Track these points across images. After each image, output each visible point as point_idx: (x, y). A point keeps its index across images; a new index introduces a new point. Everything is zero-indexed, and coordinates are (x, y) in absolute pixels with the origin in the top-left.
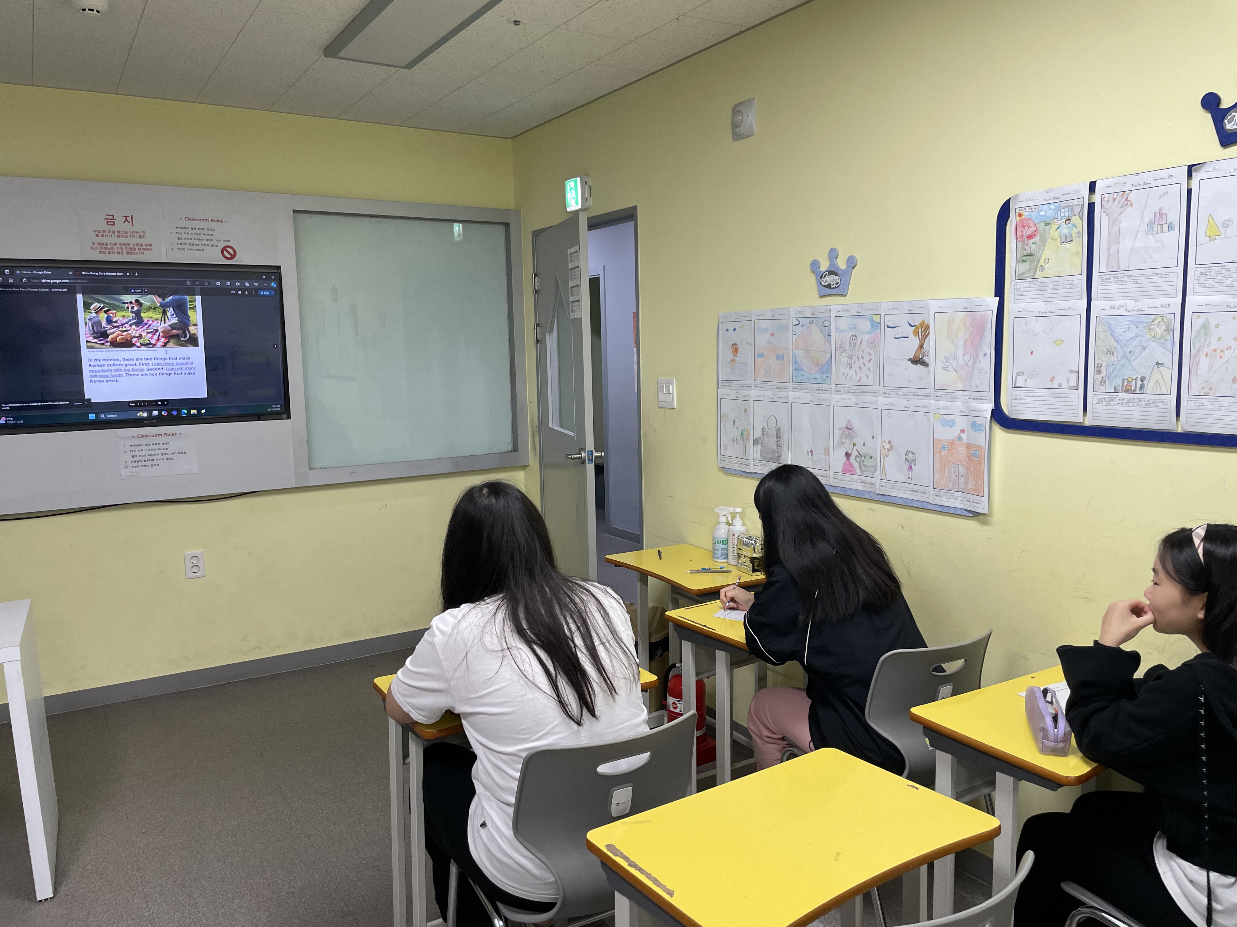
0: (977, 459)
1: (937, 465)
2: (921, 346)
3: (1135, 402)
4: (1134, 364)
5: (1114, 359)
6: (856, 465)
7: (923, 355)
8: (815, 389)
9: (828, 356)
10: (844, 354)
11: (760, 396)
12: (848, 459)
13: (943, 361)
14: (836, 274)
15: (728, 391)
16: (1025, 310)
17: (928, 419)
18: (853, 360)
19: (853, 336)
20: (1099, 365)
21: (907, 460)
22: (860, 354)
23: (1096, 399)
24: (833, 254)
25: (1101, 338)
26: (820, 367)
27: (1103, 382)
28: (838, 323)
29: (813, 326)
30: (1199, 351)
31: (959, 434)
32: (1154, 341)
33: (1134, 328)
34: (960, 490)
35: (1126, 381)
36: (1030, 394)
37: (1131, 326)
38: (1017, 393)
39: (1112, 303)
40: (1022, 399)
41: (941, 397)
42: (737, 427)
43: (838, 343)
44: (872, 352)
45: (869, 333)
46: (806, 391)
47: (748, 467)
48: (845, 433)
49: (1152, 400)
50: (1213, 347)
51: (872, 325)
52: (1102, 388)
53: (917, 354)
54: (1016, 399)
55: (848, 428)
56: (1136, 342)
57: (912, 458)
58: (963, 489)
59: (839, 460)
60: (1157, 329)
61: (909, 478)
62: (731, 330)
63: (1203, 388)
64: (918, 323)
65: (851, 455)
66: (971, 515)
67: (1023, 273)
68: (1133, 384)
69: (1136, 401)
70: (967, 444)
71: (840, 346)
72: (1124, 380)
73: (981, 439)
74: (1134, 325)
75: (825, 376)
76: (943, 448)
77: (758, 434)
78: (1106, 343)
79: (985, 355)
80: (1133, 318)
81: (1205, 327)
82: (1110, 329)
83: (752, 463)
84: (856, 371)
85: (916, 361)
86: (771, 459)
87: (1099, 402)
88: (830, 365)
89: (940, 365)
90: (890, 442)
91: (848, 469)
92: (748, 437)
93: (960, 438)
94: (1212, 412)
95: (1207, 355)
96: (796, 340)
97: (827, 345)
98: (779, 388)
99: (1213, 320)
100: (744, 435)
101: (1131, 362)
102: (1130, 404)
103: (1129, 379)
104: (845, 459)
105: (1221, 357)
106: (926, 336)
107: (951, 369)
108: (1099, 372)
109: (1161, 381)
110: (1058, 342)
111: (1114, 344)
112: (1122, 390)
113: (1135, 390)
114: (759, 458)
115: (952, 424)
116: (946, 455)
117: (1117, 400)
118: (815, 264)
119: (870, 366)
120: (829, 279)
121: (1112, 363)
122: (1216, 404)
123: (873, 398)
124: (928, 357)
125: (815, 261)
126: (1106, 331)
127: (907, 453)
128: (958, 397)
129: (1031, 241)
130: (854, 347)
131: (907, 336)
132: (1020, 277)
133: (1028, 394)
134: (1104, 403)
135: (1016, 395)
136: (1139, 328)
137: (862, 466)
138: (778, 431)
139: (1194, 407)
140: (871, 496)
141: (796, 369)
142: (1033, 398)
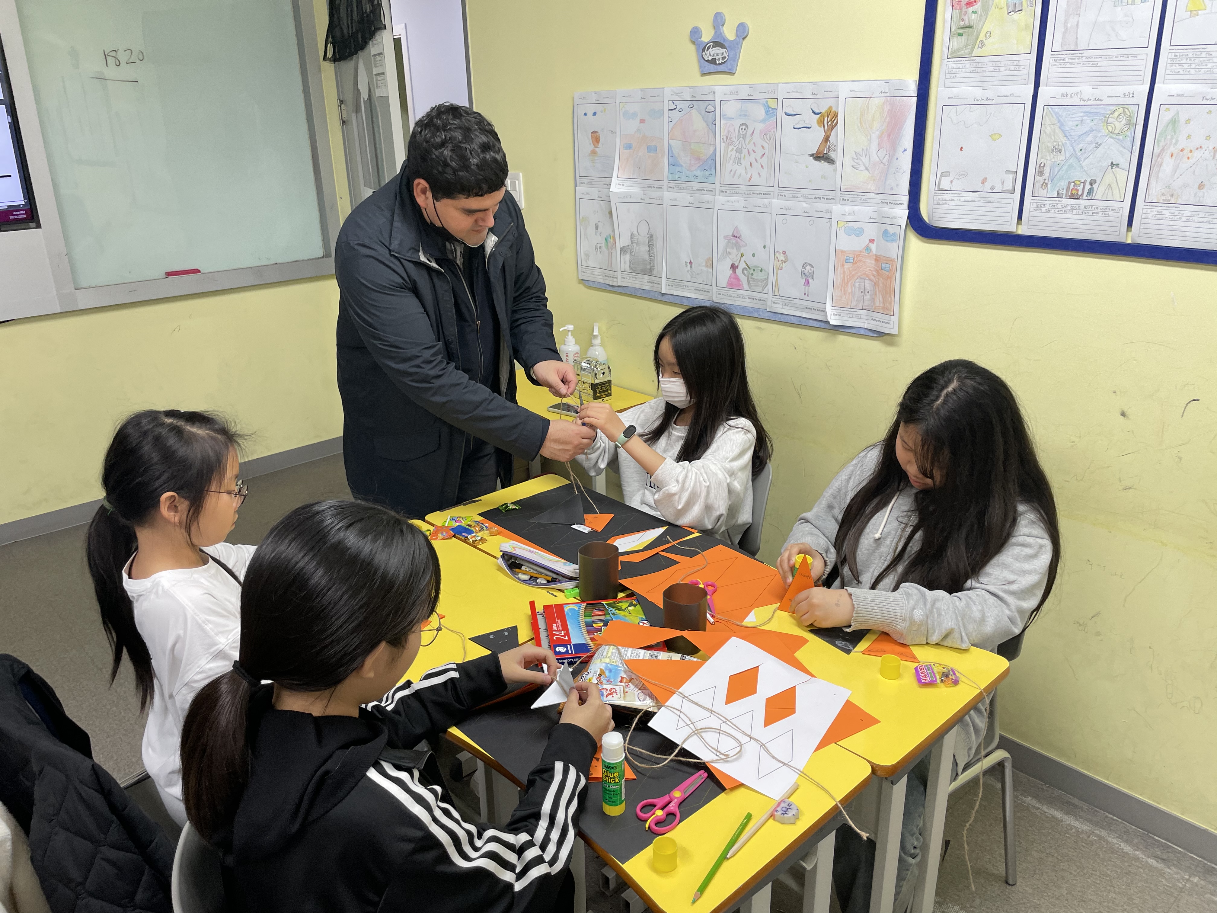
0: (887, 273)
1: (839, 280)
2: (827, 139)
3: (1080, 209)
4: (1084, 164)
5: (1061, 157)
6: (743, 279)
7: (829, 150)
8: (695, 189)
9: (712, 149)
10: (731, 147)
12: (734, 272)
13: (853, 158)
14: (723, 46)
15: (587, 190)
16: (957, 97)
17: (832, 227)
18: (743, 155)
19: (742, 124)
20: (1042, 165)
21: (803, 273)
22: (751, 147)
23: (1035, 205)
24: (718, 20)
25: (1048, 132)
26: (701, 163)
27: (1044, 184)
28: (724, 108)
29: (693, 111)
30: (1163, 150)
31: (868, 244)
32: (1111, 137)
33: (1089, 121)
34: (864, 308)
35: (1073, 184)
36: (956, 199)
37: (1084, 118)
38: (940, 197)
39: (1064, 90)
40: (945, 204)
41: (848, 200)
42: (600, 234)
43: (724, 133)
44: (766, 145)
45: (762, 121)
46: (685, 191)
47: (615, 280)
48: (731, 241)
49: (1101, 207)
50: (1180, 147)
51: (767, 112)
52: (1043, 193)
53: (821, 149)
54: (938, 204)
55: (734, 236)
56: (1090, 138)
57: (810, 271)
58: (868, 306)
59: (724, 274)
60: (1116, 123)
61: (805, 294)
62: (590, 114)
64: (823, 110)
66: (876, 335)
67: (958, 50)
68: (1080, 188)
69: (1082, 207)
70: (876, 256)
71: (727, 137)
72: (1070, 183)
73: (893, 250)
74: (1088, 117)
75: (707, 173)
76: (847, 260)
77: (626, 241)
78: (1053, 138)
79: (905, 150)
80: (1088, 109)
81: (1174, 122)
82: (1059, 121)
83: (619, 274)
84: (745, 169)
85: (819, 157)
86: (642, 270)
87: (1038, 208)
88: (714, 160)
89: (848, 162)
90: (784, 253)
91: (734, 283)
92: (614, 246)
93: (868, 249)
94: (1172, 223)
95: (1172, 156)
96: (672, 128)
97: (711, 135)
98: (651, 187)
99: (1184, 113)
100: (609, 242)
101: (1081, 162)
102: (1075, 211)
103: (1076, 182)
104: (731, 272)
105: (1188, 158)
106: (833, 126)
107: (862, 168)
108: (1041, 173)
109: (1114, 185)
110: (994, 136)
111: (1063, 140)
112: (1066, 196)
113: (1082, 195)
114: (628, 269)
115: (859, 232)
116: (851, 269)
117: (1059, 206)
118: (696, 32)
119: (764, 161)
120: (714, 52)
121: (1058, 163)
122: (1177, 213)
123: (766, 201)
124: (835, 152)
125: (696, 28)
126: (1054, 124)
127: (804, 267)
128: (869, 201)
129: (971, 9)
130: (744, 138)
131: (809, 126)
132: (954, 55)
133: (953, 198)
134: (1044, 210)
135: (939, 199)
136: (1095, 122)
137: (750, 279)
138: (651, 238)
139: (1150, 216)
140: (759, 315)
141: (672, 165)
142: (960, 203)
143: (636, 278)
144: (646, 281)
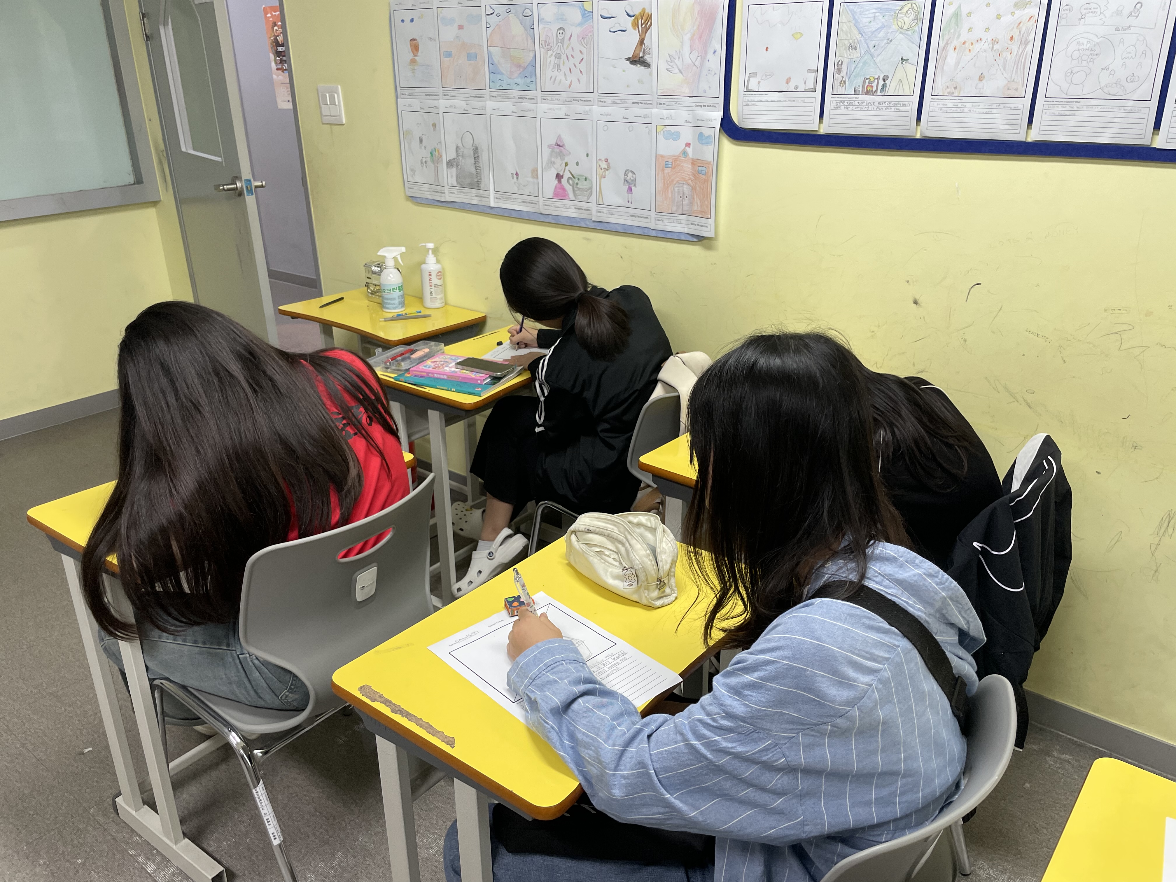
0: (704, 177)
1: (660, 185)
2: (642, 42)
3: (875, 106)
4: (878, 60)
5: (856, 54)
7: (644, 53)
8: (517, 97)
9: (531, 55)
10: (550, 53)
11: (451, 107)
12: (560, 181)
13: (667, 61)
15: (409, 101)
17: (650, 132)
18: (562, 61)
19: (560, 29)
20: (840, 63)
21: (626, 181)
22: (569, 52)
23: (835, 102)
25: (844, 30)
26: (522, 70)
27: (843, 82)
28: (541, 11)
29: (511, 15)
30: (947, 44)
31: (685, 148)
32: (901, 33)
33: (880, 18)
34: (684, 212)
35: (868, 80)
36: (763, 99)
37: (877, 14)
38: (750, 99)
40: (754, 105)
41: (664, 104)
42: (425, 147)
43: (543, 38)
44: (584, 50)
45: (579, 25)
46: (507, 100)
47: (443, 195)
48: (555, 150)
49: (893, 103)
50: (962, 40)
51: (583, 15)
52: (841, 90)
53: (637, 52)
54: (747, 105)
55: (558, 145)
56: (881, 34)
57: (632, 178)
58: (687, 211)
59: (550, 184)
60: (905, 18)
61: (628, 202)
62: (407, 20)
63: (948, 87)
64: (637, 12)
65: (562, 177)
66: (695, 240)
68: (875, 85)
69: (876, 103)
70: (693, 160)
71: (546, 42)
72: (865, 79)
73: (708, 153)
74: (881, 13)
75: (528, 80)
76: (666, 165)
77: (451, 154)
78: (849, 35)
79: (715, 52)
80: (880, 5)
81: (957, 15)
82: (854, 18)
83: (446, 189)
84: (565, 75)
85: (635, 61)
86: (469, 184)
87: (837, 107)
88: (534, 66)
89: (663, 65)
90: (606, 160)
91: (560, 194)
92: (440, 159)
93: (685, 153)
94: (955, 115)
95: (955, 49)
96: (491, 35)
97: (530, 41)
98: (474, 97)
99: (965, 7)
100: (435, 156)
101: (875, 59)
102: (870, 108)
103: (871, 78)
104: (556, 182)
105: (970, 50)
106: (646, 29)
107: (676, 70)
108: (839, 71)
109: (905, 80)
110: (797, 35)
111: (858, 37)
112: (862, 92)
113: (876, 91)
114: (455, 184)
115: (676, 136)
116: (670, 174)
117: (856, 103)
119: (583, 66)
121: (854, 60)
122: (960, 105)
123: (587, 108)
124: (650, 56)
126: (850, 22)
127: (626, 174)
128: (684, 104)
130: (562, 43)
131: (624, 29)
133: (761, 98)
134: (843, 107)
135: (748, 101)
136: (886, 17)
137: (576, 189)
138: (476, 150)
139: (937, 109)
140: (586, 224)
141: (492, 73)
142: (767, 104)
143: (463, 192)
144: (474, 195)
